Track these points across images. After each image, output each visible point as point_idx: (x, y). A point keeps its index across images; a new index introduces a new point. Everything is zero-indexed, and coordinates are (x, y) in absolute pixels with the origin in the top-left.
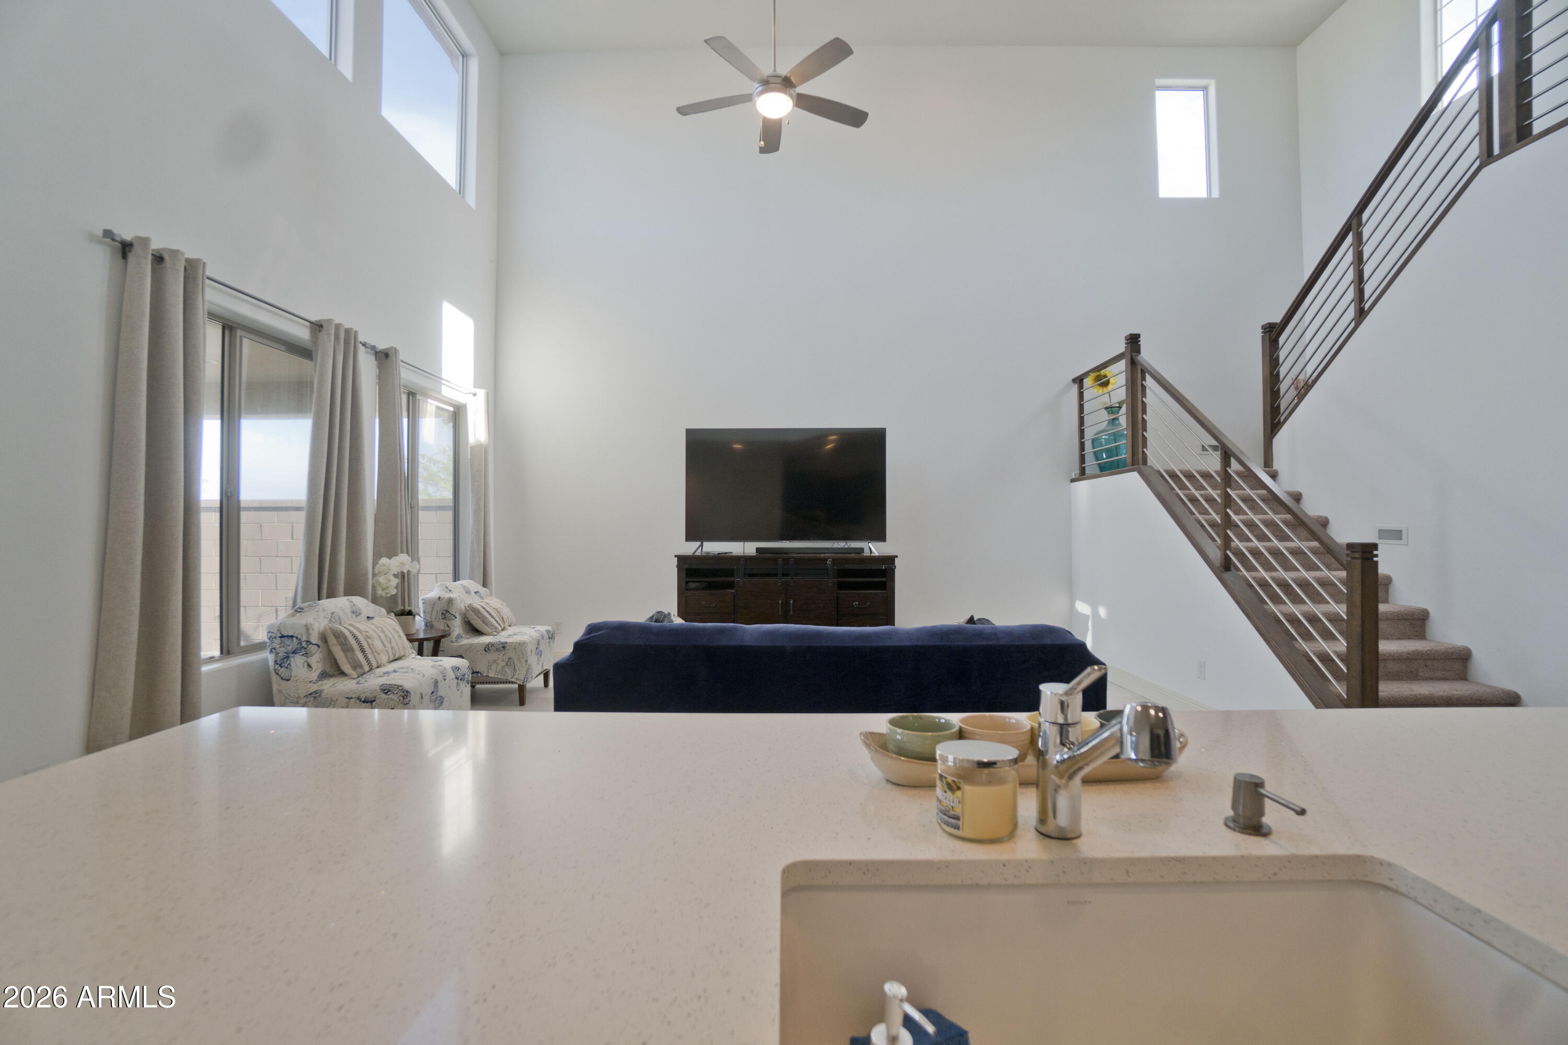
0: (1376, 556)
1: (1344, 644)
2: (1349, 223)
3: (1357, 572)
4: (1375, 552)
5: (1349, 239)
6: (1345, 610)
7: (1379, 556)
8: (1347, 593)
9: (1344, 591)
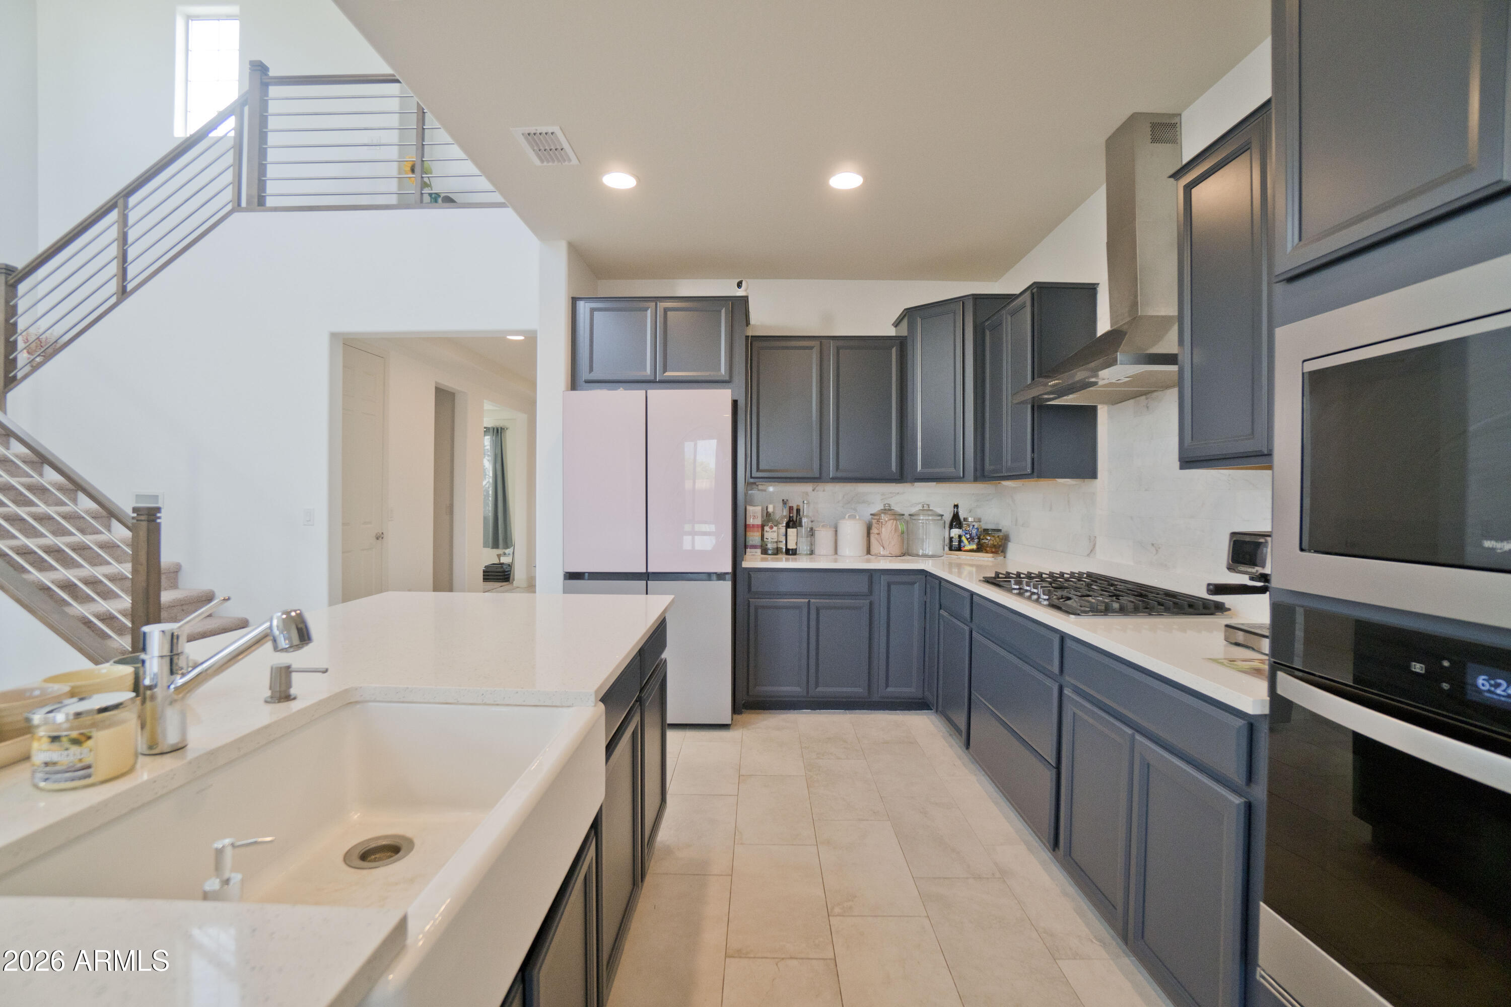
0: (159, 518)
1: (128, 601)
2: (115, 200)
3: (143, 534)
4: (159, 515)
5: (114, 215)
6: (130, 569)
7: (162, 518)
8: (132, 554)
9: (128, 552)
